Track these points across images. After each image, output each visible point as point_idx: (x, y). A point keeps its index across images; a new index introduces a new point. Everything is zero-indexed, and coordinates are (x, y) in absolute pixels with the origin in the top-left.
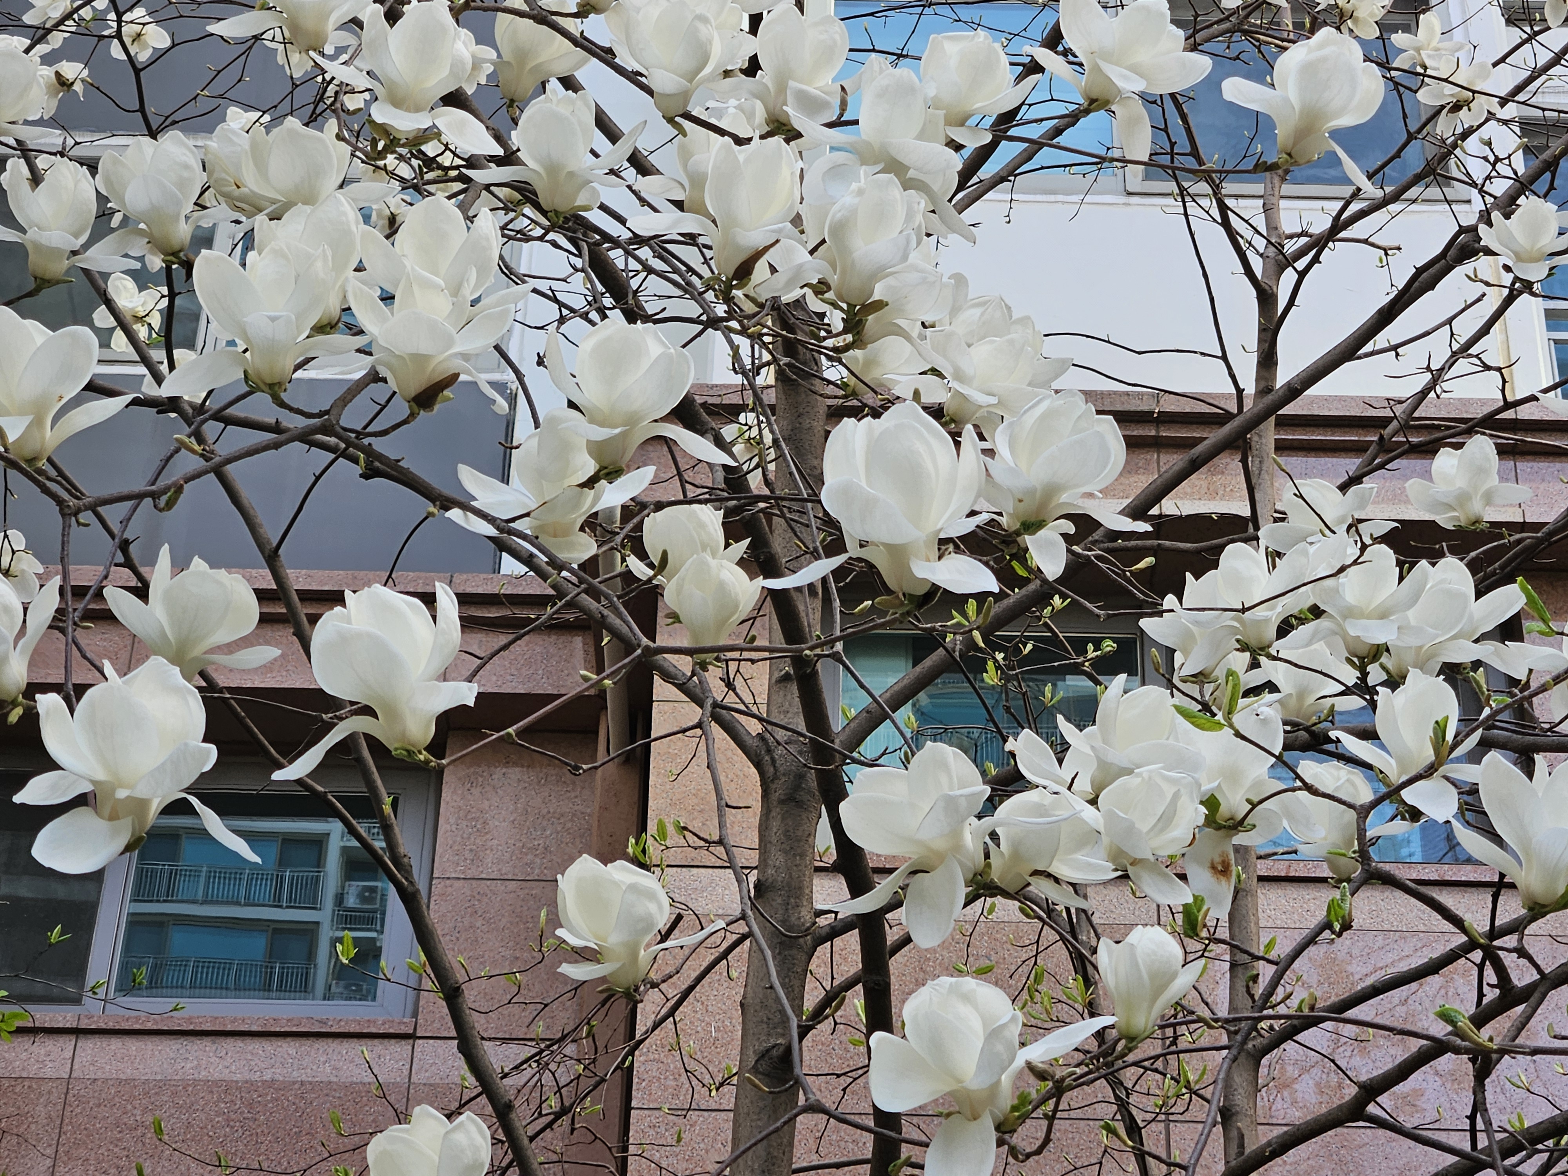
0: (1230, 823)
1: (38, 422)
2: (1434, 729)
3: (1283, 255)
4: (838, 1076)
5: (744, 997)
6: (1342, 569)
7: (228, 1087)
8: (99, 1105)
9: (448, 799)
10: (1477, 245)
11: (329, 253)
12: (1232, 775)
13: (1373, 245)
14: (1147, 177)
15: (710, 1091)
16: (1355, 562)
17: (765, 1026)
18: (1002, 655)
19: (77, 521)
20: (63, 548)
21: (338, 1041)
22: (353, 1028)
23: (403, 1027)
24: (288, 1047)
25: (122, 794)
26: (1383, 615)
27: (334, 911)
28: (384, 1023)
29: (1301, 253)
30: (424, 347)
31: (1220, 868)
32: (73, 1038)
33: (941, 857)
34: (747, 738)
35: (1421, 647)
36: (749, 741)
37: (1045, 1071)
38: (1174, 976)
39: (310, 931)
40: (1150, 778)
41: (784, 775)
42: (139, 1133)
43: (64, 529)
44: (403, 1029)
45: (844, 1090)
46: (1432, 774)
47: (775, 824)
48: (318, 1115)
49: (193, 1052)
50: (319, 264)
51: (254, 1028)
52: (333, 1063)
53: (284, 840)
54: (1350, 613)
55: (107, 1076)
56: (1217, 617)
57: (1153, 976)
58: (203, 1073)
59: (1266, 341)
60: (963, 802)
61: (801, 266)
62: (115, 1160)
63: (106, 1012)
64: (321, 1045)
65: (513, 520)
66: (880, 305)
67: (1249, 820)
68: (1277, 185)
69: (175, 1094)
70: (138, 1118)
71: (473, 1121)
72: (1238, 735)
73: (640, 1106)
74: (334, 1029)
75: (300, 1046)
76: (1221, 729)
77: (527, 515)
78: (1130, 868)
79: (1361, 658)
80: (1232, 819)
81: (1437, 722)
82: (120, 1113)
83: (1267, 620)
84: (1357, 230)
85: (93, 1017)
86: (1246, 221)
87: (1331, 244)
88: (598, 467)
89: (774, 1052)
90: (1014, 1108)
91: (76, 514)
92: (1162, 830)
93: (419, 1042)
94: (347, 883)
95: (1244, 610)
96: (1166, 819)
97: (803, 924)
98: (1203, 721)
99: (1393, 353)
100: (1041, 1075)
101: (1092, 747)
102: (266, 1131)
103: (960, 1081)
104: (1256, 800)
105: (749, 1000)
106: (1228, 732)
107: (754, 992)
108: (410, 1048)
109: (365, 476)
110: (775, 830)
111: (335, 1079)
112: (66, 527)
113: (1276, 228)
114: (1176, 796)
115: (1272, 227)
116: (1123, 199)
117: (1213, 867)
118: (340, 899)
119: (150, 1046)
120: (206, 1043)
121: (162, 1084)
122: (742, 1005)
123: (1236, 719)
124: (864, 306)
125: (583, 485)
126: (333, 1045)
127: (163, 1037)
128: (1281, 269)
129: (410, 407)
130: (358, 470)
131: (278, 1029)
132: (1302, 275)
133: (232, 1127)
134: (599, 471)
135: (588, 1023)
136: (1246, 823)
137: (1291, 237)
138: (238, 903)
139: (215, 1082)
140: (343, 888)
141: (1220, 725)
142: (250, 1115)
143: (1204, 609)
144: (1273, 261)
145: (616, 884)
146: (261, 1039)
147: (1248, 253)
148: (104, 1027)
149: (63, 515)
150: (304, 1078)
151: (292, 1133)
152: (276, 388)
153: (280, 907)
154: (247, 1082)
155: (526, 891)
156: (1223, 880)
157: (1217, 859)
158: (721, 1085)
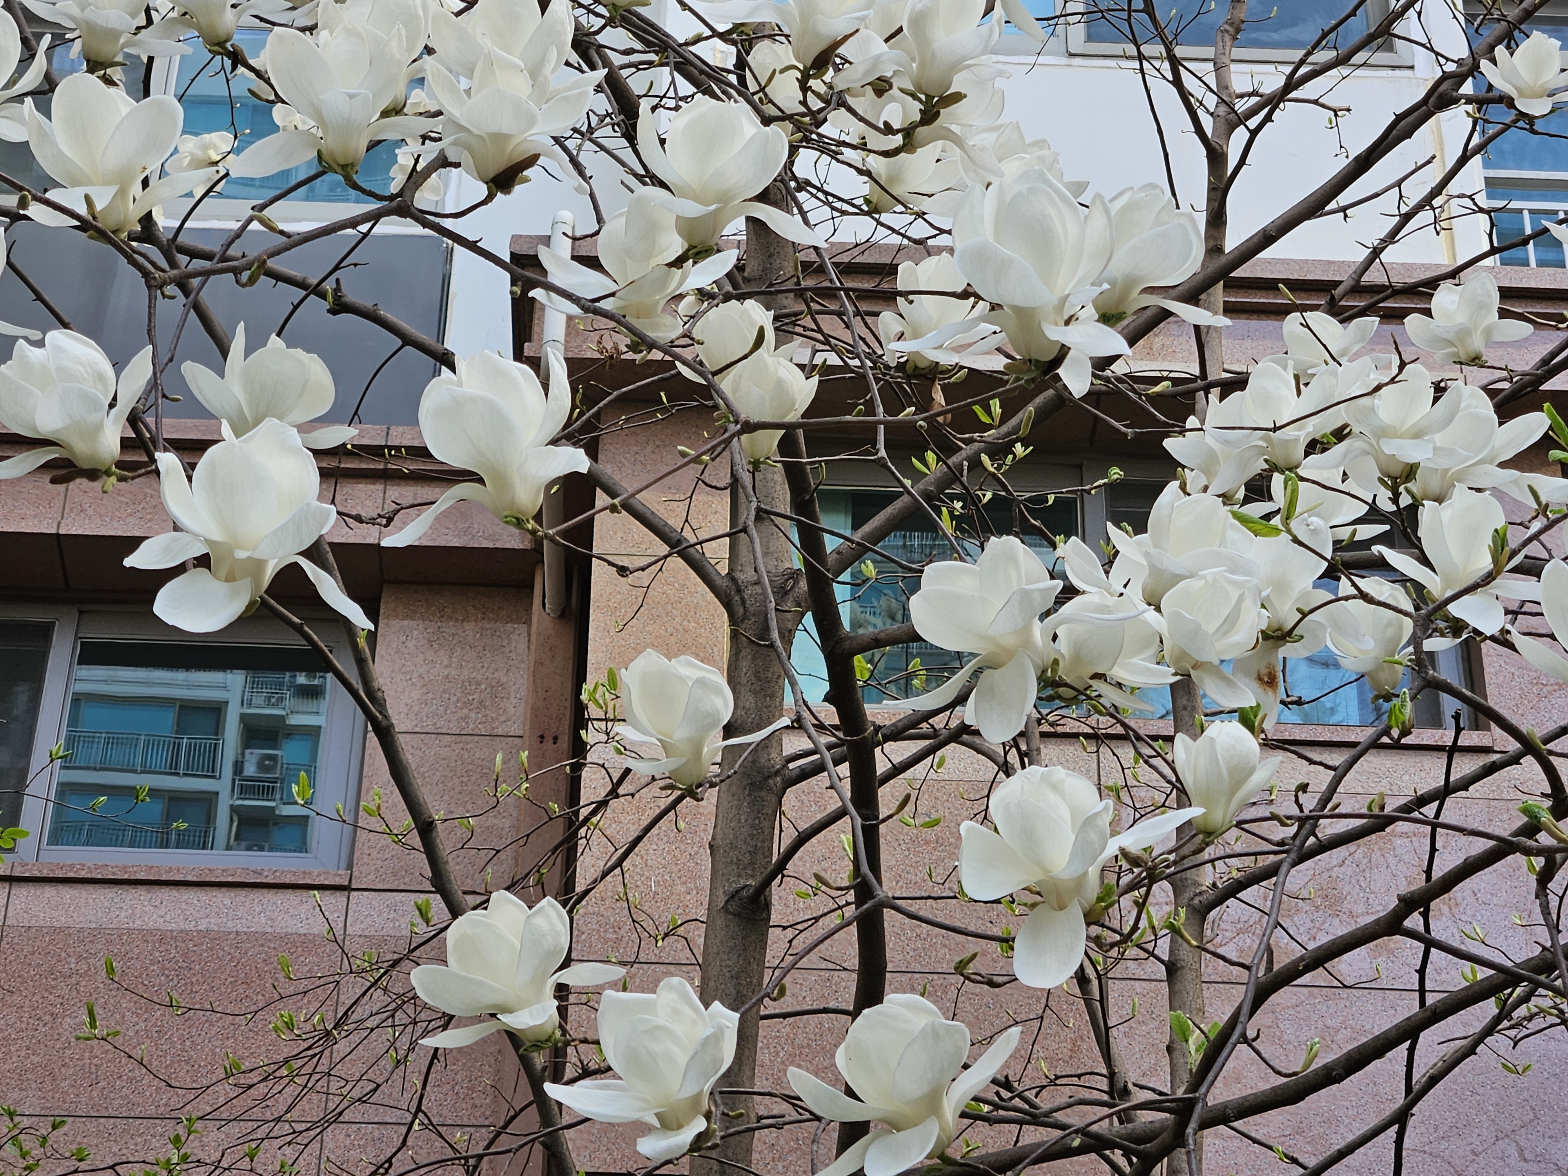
0: (1279, 633)
1: (122, 193)
2: (1494, 537)
3: (1235, 112)
4: (785, 928)
5: (713, 838)
6: (1378, 388)
7: (163, 938)
8: (33, 953)
9: (383, 652)
10: (1455, 94)
11: (404, 32)
12: (1281, 586)
13: (1323, 106)
14: (1090, 37)
15: (657, 942)
16: (1393, 381)
17: (734, 867)
18: (961, 504)
19: (162, 293)
20: (150, 320)
21: (273, 891)
22: (288, 879)
23: (337, 879)
24: (223, 897)
25: (241, 554)
26: (1417, 434)
27: (234, 780)
28: (319, 875)
29: (1253, 112)
30: (506, 125)
31: (1266, 679)
32: (7, 885)
33: (1011, 654)
34: (716, 578)
35: (1446, 471)
36: (719, 582)
37: (1139, 858)
38: (1252, 771)
39: (209, 800)
40: (1215, 580)
41: (754, 615)
42: (73, 980)
43: (150, 301)
44: (337, 881)
45: (790, 942)
46: (1488, 583)
47: (745, 665)
48: (253, 965)
49: (127, 901)
50: (394, 44)
51: (190, 878)
52: (268, 913)
53: (181, 706)
54: (1384, 432)
55: (42, 923)
56: (1248, 436)
57: (1232, 771)
58: (138, 922)
59: (1215, 200)
60: (1037, 597)
61: (879, 56)
62: (50, 1008)
63: (40, 860)
64: (255, 895)
65: (598, 300)
66: (958, 97)
67: (1296, 632)
68: (1228, 43)
69: (109, 942)
70: (73, 966)
71: (553, 906)
72: (1296, 540)
73: (580, 958)
74: (268, 880)
75: (236, 896)
76: (1278, 535)
77: (613, 295)
78: (1192, 673)
79: (1394, 479)
80: (1279, 629)
81: (1496, 531)
82: (54, 960)
83: (1296, 440)
84: (1307, 91)
85: (26, 865)
86: (1200, 79)
87: (1281, 105)
88: (686, 246)
89: (744, 893)
90: (1100, 899)
91: (161, 287)
92: (1226, 633)
93: (354, 894)
94: (248, 751)
95: (1275, 429)
96: (1231, 622)
97: (773, 767)
98: (1260, 527)
99: (1342, 214)
100: (1135, 861)
101: (1147, 555)
102: (201, 980)
103: (1047, 871)
104: (1306, 609)
105: (719, 841)
106: (1285, 537)
107: (724, 833)
108: (345, 899)
109: (333, 312)
110: (744, 670)
111: (269, 930)
112: (152, 299)
113: (1227, 88)
114: (1241, 599)
115: (1223, 85)
116: (1066, 61)
117: (1260, 679)
118: (238, 767)
119: (84, 894)
120: (141, 892)
121: (96, 933)
122: (711, 846)
123: (1293, 524)
124: (941, 98)
125: (671, 265)
126: (269, 896)
127: (97, 886)
128: (1232, 128)
129: (488, 189)
130: (326, 305)
131: (213, 879)
132: (1254, 133)
133: (168, 976)
134: (688, 250)
135: (538, 871)
136: (1295, 632)
137: (1242, 96)
138: (134, 771)
139: (150, 931)
140: (243, 755)
141: (1277, 531)
142: (185, 965)
143: (1234, 428)
144: (1223, 121)
145: (681, 679)
146: (196, 889)
147: (1199, 111)
148: (39, 875)
149: (149, 287)
150: (239, 928)
151: (227, 983)
152: (349, 169)
153: (177, 774)
154: (182, 932)
155: (461, 745)
156: (1270, 692)
157: (1264, 671)
158: (666, 935)
